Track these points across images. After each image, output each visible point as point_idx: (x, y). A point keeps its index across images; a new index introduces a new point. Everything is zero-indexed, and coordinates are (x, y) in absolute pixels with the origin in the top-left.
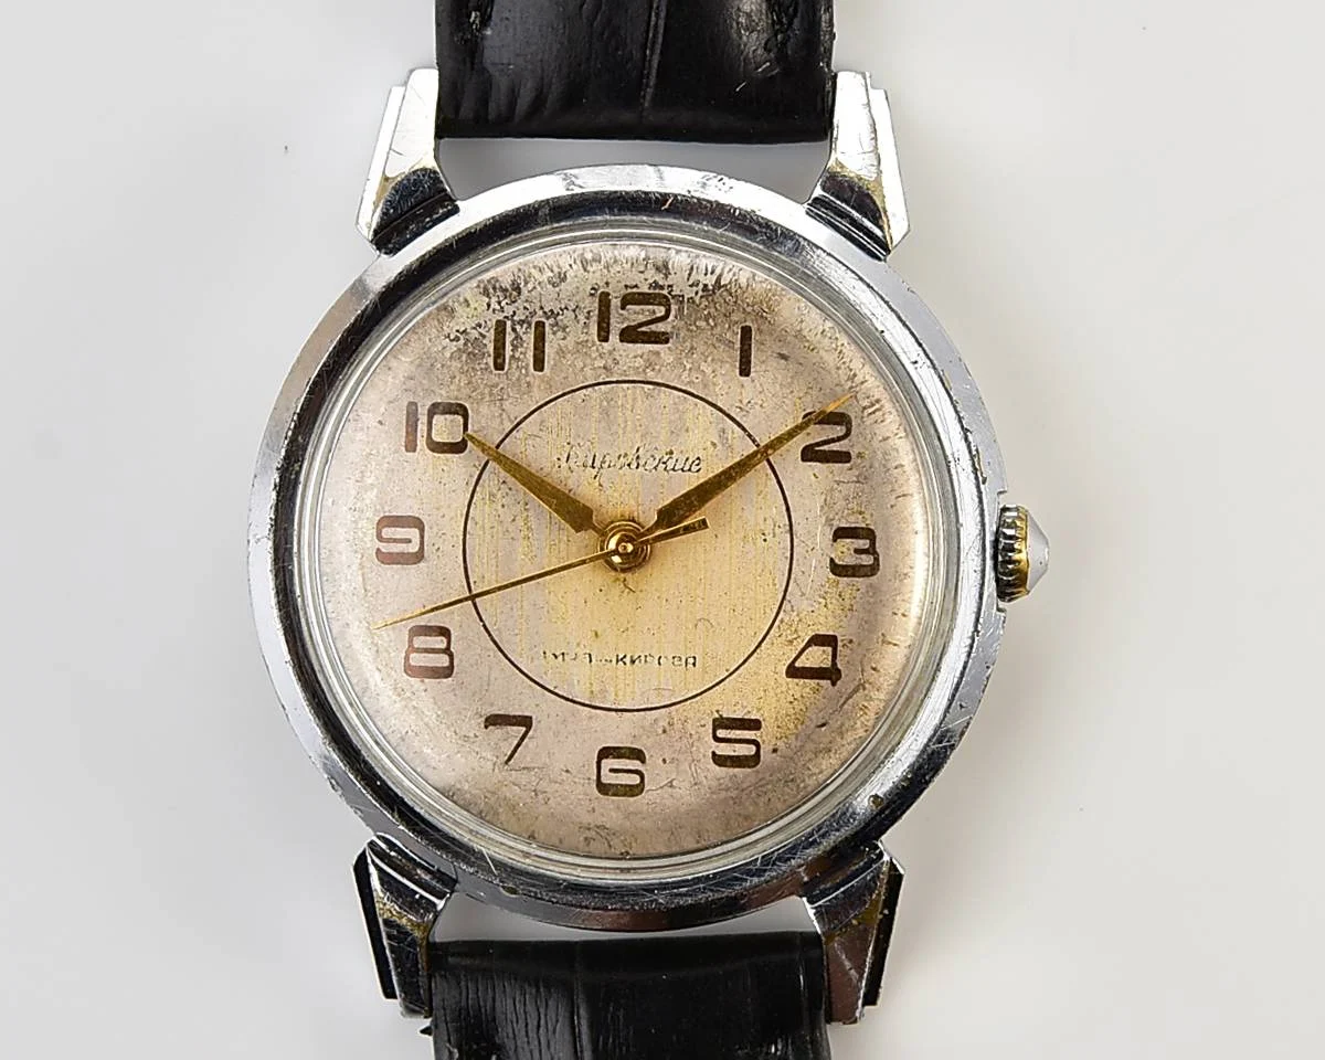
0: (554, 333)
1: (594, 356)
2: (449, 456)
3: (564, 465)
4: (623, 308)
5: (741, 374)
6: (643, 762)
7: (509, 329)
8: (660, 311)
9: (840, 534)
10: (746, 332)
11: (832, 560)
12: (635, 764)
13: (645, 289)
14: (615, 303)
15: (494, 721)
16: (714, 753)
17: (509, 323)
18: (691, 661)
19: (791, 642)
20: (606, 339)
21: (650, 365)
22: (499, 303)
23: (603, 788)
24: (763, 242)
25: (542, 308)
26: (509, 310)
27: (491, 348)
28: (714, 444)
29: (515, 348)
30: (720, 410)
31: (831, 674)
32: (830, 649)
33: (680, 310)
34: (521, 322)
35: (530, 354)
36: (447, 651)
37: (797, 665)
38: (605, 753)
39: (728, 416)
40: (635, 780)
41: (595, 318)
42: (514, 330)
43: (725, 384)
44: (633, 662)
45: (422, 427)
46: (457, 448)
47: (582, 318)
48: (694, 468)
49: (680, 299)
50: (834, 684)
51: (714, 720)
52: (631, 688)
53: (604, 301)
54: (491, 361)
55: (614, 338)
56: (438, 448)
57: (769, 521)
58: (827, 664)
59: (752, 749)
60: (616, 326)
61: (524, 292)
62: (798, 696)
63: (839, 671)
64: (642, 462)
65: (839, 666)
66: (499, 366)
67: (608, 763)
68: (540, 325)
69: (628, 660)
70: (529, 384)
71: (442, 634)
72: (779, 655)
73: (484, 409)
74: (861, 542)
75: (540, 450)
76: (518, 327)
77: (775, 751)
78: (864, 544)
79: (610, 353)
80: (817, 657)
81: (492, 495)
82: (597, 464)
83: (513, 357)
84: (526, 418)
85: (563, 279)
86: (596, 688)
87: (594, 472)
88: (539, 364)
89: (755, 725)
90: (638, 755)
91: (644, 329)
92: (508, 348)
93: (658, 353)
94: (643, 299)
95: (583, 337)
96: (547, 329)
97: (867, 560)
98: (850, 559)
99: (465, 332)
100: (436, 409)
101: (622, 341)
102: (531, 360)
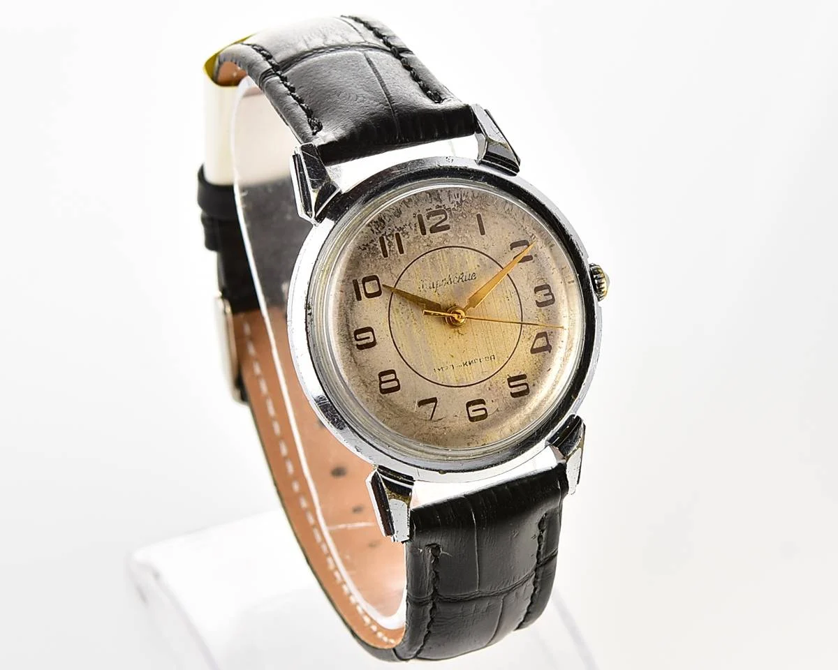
0: (404, 236)
1: (422, 241)
2: (375, 298)
3: (421, 289)
4: (428, 219)
5: (482, 235)
6: (484, 403)
7: (385, 239)
8: (443, 217)
9: (537, 290)
10: (479, 216)
11: (536, 301)
12: (481, 406)
13: (434, 209)
14: (424, 218)
15: (421, 403)
16: (511, 393)
17: (384, 237)
18: (492, 357)
19: (529, 339)
20: (425, 234)
21: (445, 240)
22: (377, 229)
23: (472, 419)
24: (472, 179)
25: (396, 227)
26: (383, 232)
27: (380, 249)
28: (478, 266)
29: (390, 246)
30: (477, 251)
31: (548, 348)
32: (545, 338)
33: (451, 214)
34: (389, 235)
35: (397, 247)
36: (396, 379)
37: (534, 347)
38: (469, 405)
39: (481, 253)
40: (483, 412)
41: (418, 226)
42: (388, 239)
43: (477, 241)
44: (470, 364)
45: (362, 290)
46: (378, 294)
47: (414, 228)
48: (473, 278)
49: (449, 209)
50: (550, 352)
51: (508, 379)
52: (471, 375)
53: (420, 218)
54: (382, 254)
55: (428, 232)
56: (369, 296)
57: (509, 292)
58: (545, 344)
59: (525, 387)
60: (428, 227)
61: (386, 222)
62: (537, 360)
63: (551, 346)
64: (452, 280)
65: (550, 344)
66: (386, 256)
67: (471, 408)
68: (397, 234)
69: (468, 364)
70: (399, 260)
71: (392, 373)
72: (526, 345)
73: (384, 274)
74: (545, 291)
75: (411, 285)
76: (389, 238)
77: (534, 385)
78: (547, 291)
79: (428, 239)
80: (541, 342)
81: (397, 309)
82: (435, 286)
83: (390, 250)
84: (402, 275)
85: (400, 213)
86: (458, 379)
88: (401, 251)
89: (523, 377)
90: (482, 402)
91: (439, 225)
92: (387, 247)
93: (447, 234)
94: (436, 213)
95: (416, 235)
96: (400, 235)
97: (550, 297)
98: (543, 299)
99: (367, 245)
100: (365, 280)
101: (431, 233)
102: (398, 250)
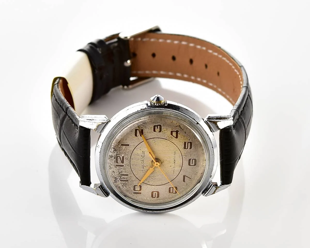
0: (122, 173)
1: (126, 167)
2: (142, 188)
3: (143, 171)
5: (129, 146)
6: (191, 159)
8: (119, 157)
9: (154, 131)
10: (122, 145)
11: (159, 132)
13: (115, 160)
14: (118, 164)
15: (184, 181)
16: (190, 149)
17: (121, 179)
18: (175, 152)
19: (172, 138)
20: (123, 165)
21: (127, 159)
23: (195, 165)
25: (118, 175)
26: (118, 179)
27: (125, 182)
28: (140, 149)
29: (125, 179)
31: (177, 132)
32: (173, 132)
33: (118, 155)
34: (121, 178)
35: (125, 176)
36: (173, 188)
37: (175, 137)
38: (189, 165)
39: (136, 147)
40: (194, 160)
41: (120, 167)
42: (122, 179)
43: (131, 148)
45: (138, 192)
47: (120, 169)
48: (144, 152)
49: (117, 155)
50: (179, 131)
51: (184, 149)
52: (179, 161)
53: (117, 166)
54: (127, 182)
56: (140, 190)
57: (152, 141)
58: (175, 132)
59: (189, 143)
60: (121, 164)
61: (116, 177)
62: (180, 137)
63: (177, 131)
64: (143, 160)
65: (176, 131)
67: (191, 164)
68: (121, 175)
69: (175, 162)
70: (130, 177)
71: (170, 188)
72: (174, 140)
73: (134, 183)
74: (156, 128)
75: (141, 175)
77: (189, 140)
78: (156, 127)
79: (125, 165)
80: (174, 134)
81: (148, 182)
82: (143, 166)
83: (126, 179)
84: (136, 177)
85: (114, 171)
86: (179, 166)
87: (144, 167)
88: (127, 175)
89: (185, 143)
90: (190, 160)
91: (122, 160)
92: (124, 179)
93: (125, 158)
94: (117, 160)
95: (123, 168)
97: (159, 127)
98: (159, 129)
99: (122, 185)
100: (134, 190)
101: (123, 163)
102: (127, 176)
